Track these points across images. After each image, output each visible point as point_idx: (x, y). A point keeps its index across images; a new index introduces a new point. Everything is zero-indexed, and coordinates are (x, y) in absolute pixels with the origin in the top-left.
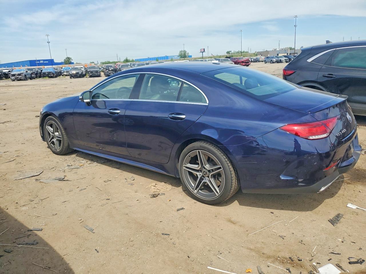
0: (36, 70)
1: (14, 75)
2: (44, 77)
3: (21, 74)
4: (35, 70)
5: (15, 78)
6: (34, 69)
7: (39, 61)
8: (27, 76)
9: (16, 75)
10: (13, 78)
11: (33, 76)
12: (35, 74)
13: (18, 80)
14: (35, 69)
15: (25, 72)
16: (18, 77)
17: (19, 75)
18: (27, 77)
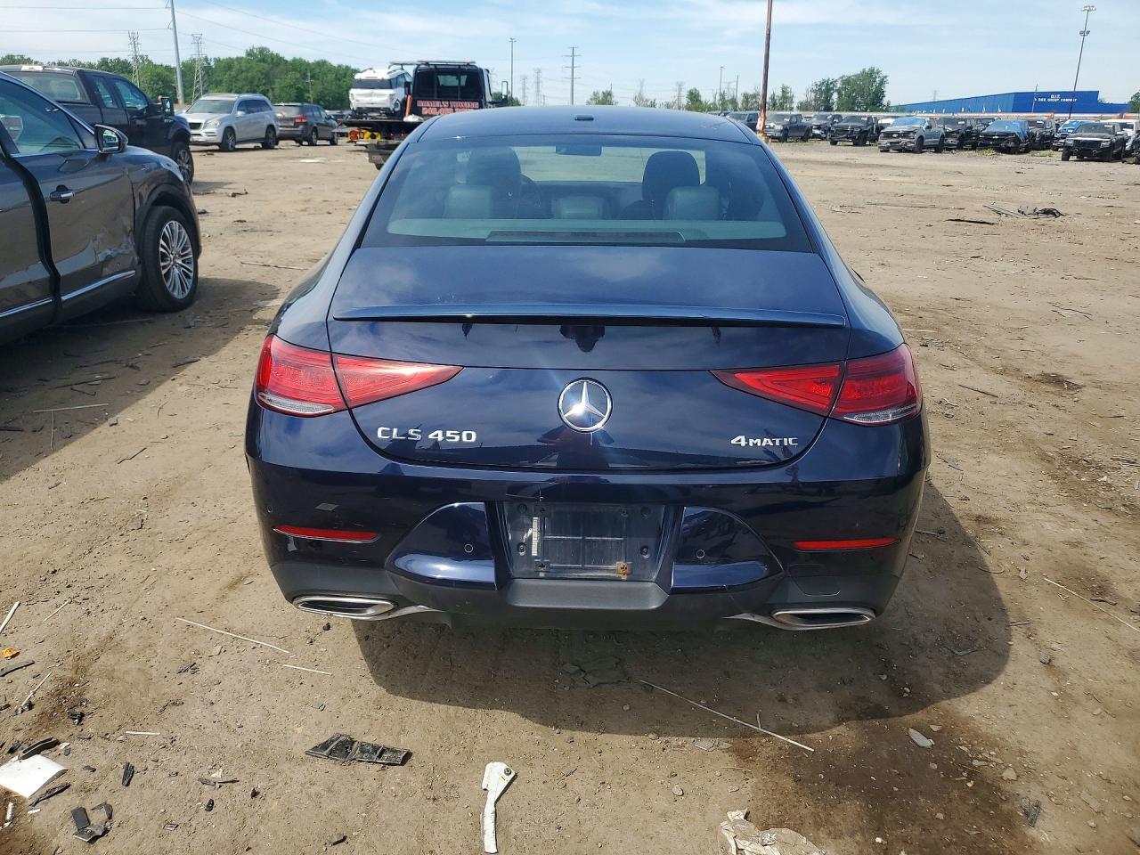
0: (969, 125)
1: (889, 135)
2: (984, 146)
3: (909, 132)
4: (963, 125)
5: (891, 143)
6: (962, 120)
7: (1047, 95)
8: (927, 141)
9: (895, 135)
10: (885, 142)
11: (950, 141)
12: (958, 136)
13: (900, 151)
14: (965, 120)
15: (924, 128)
16: (899, 143)
17: (906, 134)
18: (925, 144)
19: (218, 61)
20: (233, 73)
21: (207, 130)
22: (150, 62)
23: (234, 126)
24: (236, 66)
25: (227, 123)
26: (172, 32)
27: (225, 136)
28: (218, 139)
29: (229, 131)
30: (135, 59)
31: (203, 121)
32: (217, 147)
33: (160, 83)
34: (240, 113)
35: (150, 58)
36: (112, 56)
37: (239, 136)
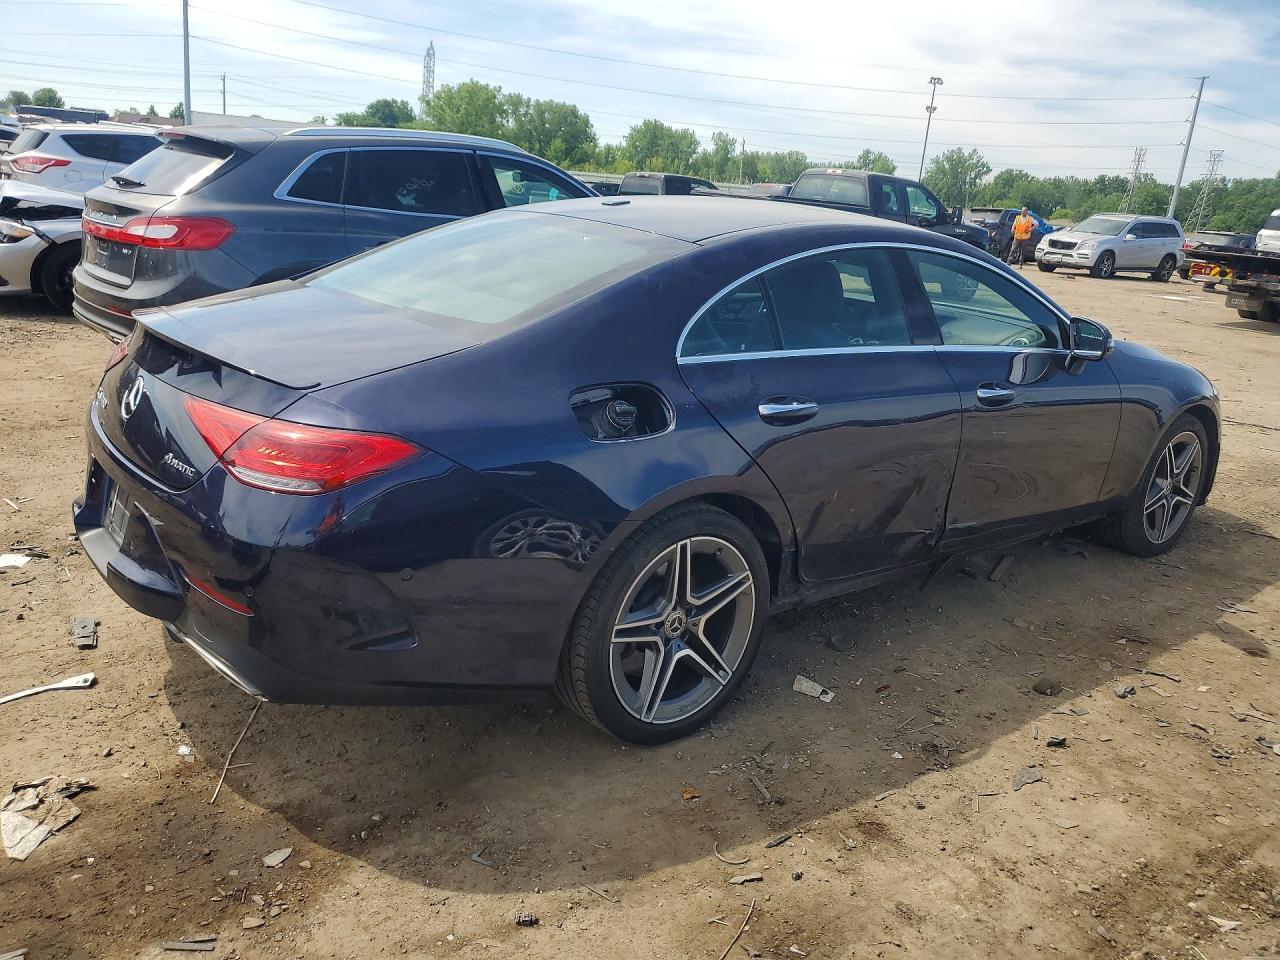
19: (1238, 182)
20: (1252, 198)
21: (1080, 252)
22: (1154, 181)
23: (1116, 251)
24: (1259, 190)
25: (1105, 247)
26: (1182, 149)
27: (1101, 259)
28: (1090, 263)
29: (1108, 255)
30: (1137, 178)
31: (1079, 242)
32: (1088, 272)
33: (1155, 204)
34: (1129, 237)
35: (1154, 177)
36: (1111, 174)
37: (1119, 262)
